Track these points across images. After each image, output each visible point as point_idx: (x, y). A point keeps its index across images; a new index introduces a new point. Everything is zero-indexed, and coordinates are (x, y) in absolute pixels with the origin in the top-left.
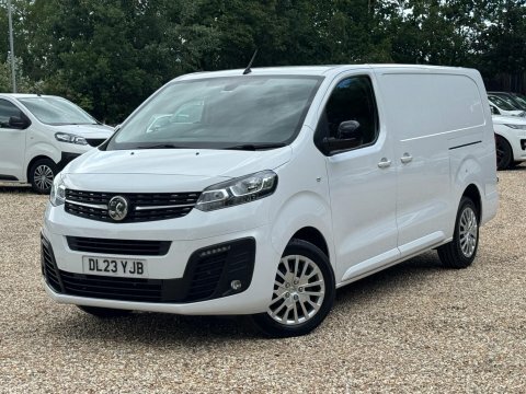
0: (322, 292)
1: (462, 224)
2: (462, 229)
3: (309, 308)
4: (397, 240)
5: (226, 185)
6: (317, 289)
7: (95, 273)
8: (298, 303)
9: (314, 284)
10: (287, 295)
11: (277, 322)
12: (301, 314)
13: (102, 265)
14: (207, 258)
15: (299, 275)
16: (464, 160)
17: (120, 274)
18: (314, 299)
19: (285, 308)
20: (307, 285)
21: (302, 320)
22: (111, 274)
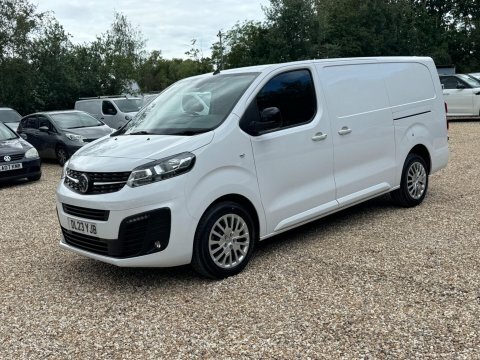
0: (248, 242)
1: (409, 175)
2: (410, 178)
3: (239, 254)
4: (336, 194)
5: (151, 165)
6: (243, 240)
7: (74, 230)
8: (232, 251)
9: (243, 236)
10: (226, 245)
11: (218, 267)
12: (234, 259)
13: (77, 226)
14: (134, 223)
15: (234, 230)
16: (410, 127)
17: (85, 233)
18: (242, 247)
19: (224, 255)
20: (238, 237)
21: (234, 264)
22: (81, 232)
